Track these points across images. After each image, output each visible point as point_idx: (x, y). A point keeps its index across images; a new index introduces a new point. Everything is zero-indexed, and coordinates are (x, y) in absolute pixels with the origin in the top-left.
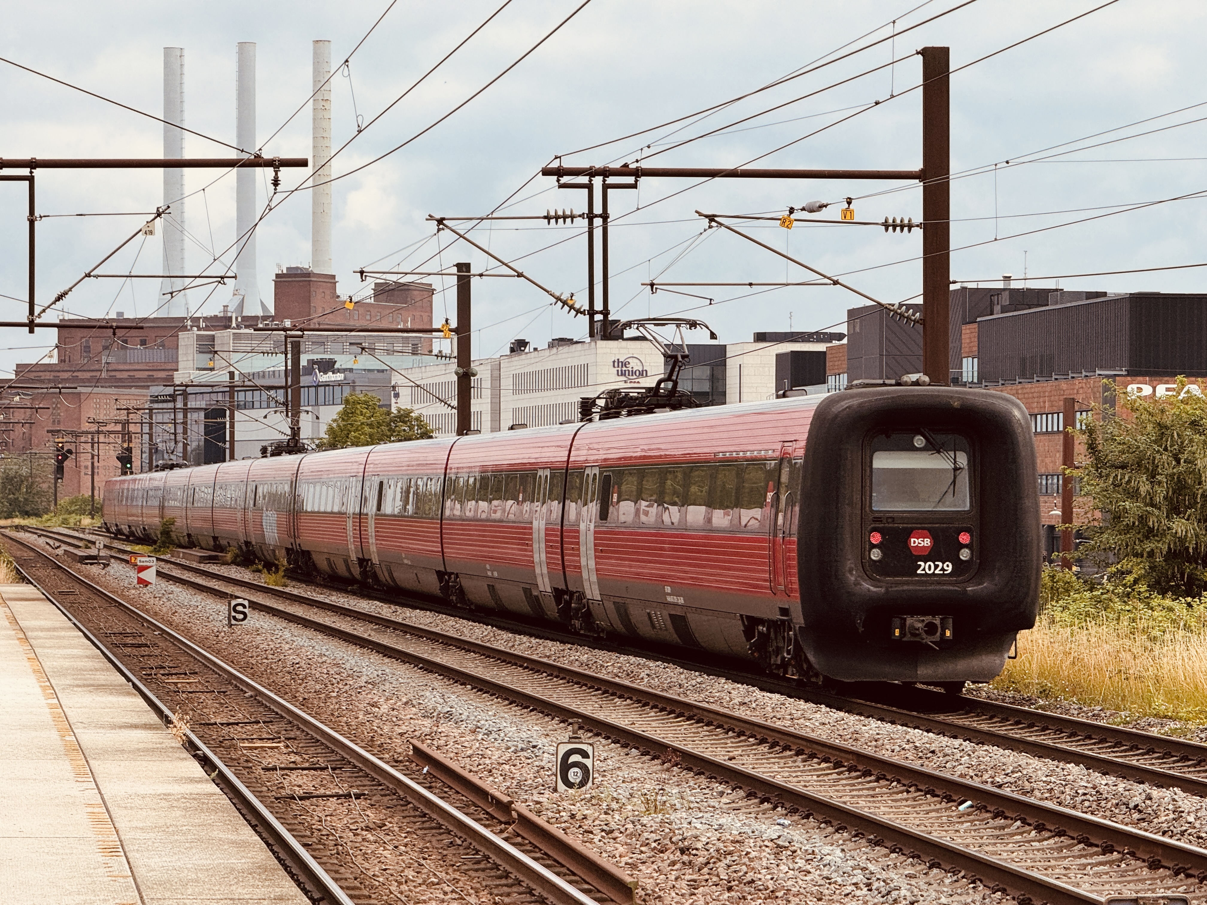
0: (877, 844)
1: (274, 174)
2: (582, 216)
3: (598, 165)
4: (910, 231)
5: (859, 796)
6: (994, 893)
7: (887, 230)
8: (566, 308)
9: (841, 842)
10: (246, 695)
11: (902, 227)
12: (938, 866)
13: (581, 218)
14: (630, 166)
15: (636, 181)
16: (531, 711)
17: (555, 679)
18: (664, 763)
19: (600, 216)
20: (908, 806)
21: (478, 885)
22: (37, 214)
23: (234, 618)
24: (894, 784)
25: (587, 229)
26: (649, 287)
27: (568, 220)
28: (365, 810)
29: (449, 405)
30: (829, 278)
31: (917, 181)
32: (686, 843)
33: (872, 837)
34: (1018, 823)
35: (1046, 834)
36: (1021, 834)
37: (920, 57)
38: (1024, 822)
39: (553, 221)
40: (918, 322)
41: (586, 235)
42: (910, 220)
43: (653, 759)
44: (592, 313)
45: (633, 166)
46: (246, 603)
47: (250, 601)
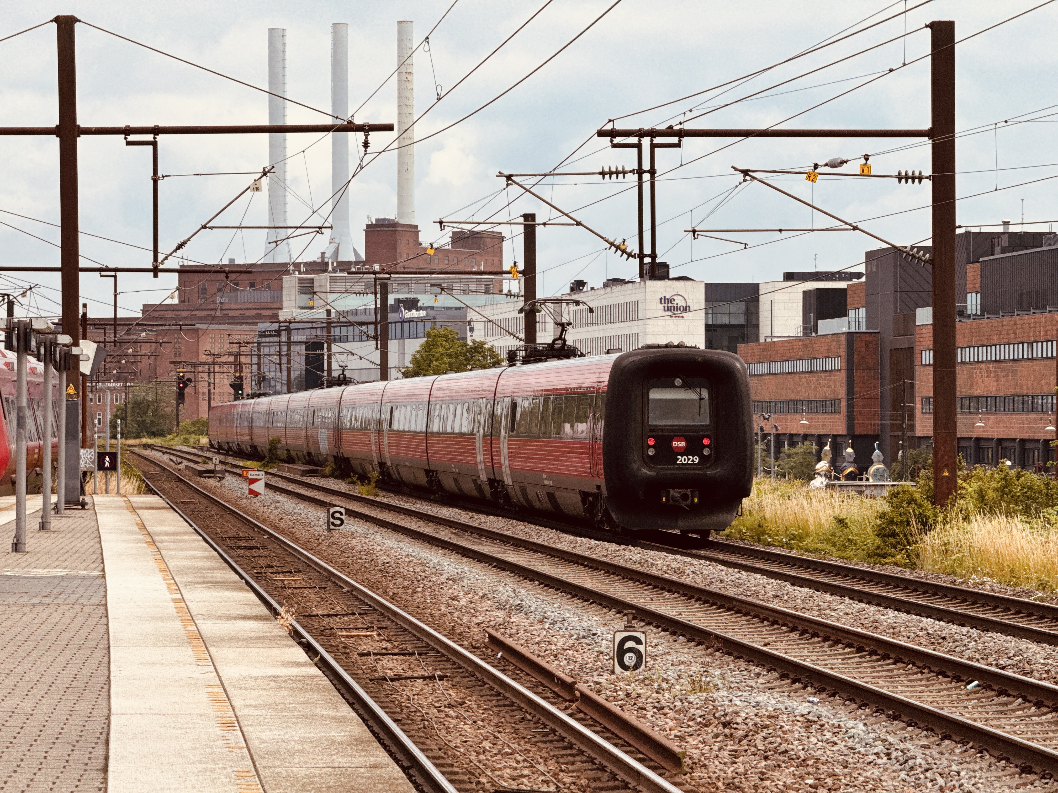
0: (895, 718)
1: (364, 138)
2: (632, 172)
3: (646, 127)
4: (920, 182)
5: (879, 677)
6: (999, 762)
7: (900, 182)
8: (619, 252)
9: (863, 717)
10: (344, 590)
11: (913, 179)
12: (949, 738)
13: (631, 174)
14: (675, 128)
15: (680, 141)
16: (591, 603)
17: (612, 576)
18: (707, 648)
19: (648, 172)
20: (922, 686)
21: (546, 755)
22: (160, 174)
23: (333, 524)
24: (910, 666)
25: (637, 184)
26: (691, 234)
27: (621, 176)
28: (447, 690)
29: (517, 338)
30: (850, 225)
31: (926, 139)
32: (728, 718)
33: (891, 712)
34: (1020, 700)
35: (1044, 710)
36: (1022, 709)
37: (929, 31)
38: (1025, 699)
39: (607, 176)
40: (928, 262)
41: (636, 189)
42: (920, 173)
43: (698, 645)
44: (641, 256)
45: (677, 128)
46: (343, 511)
47: (346, 509)
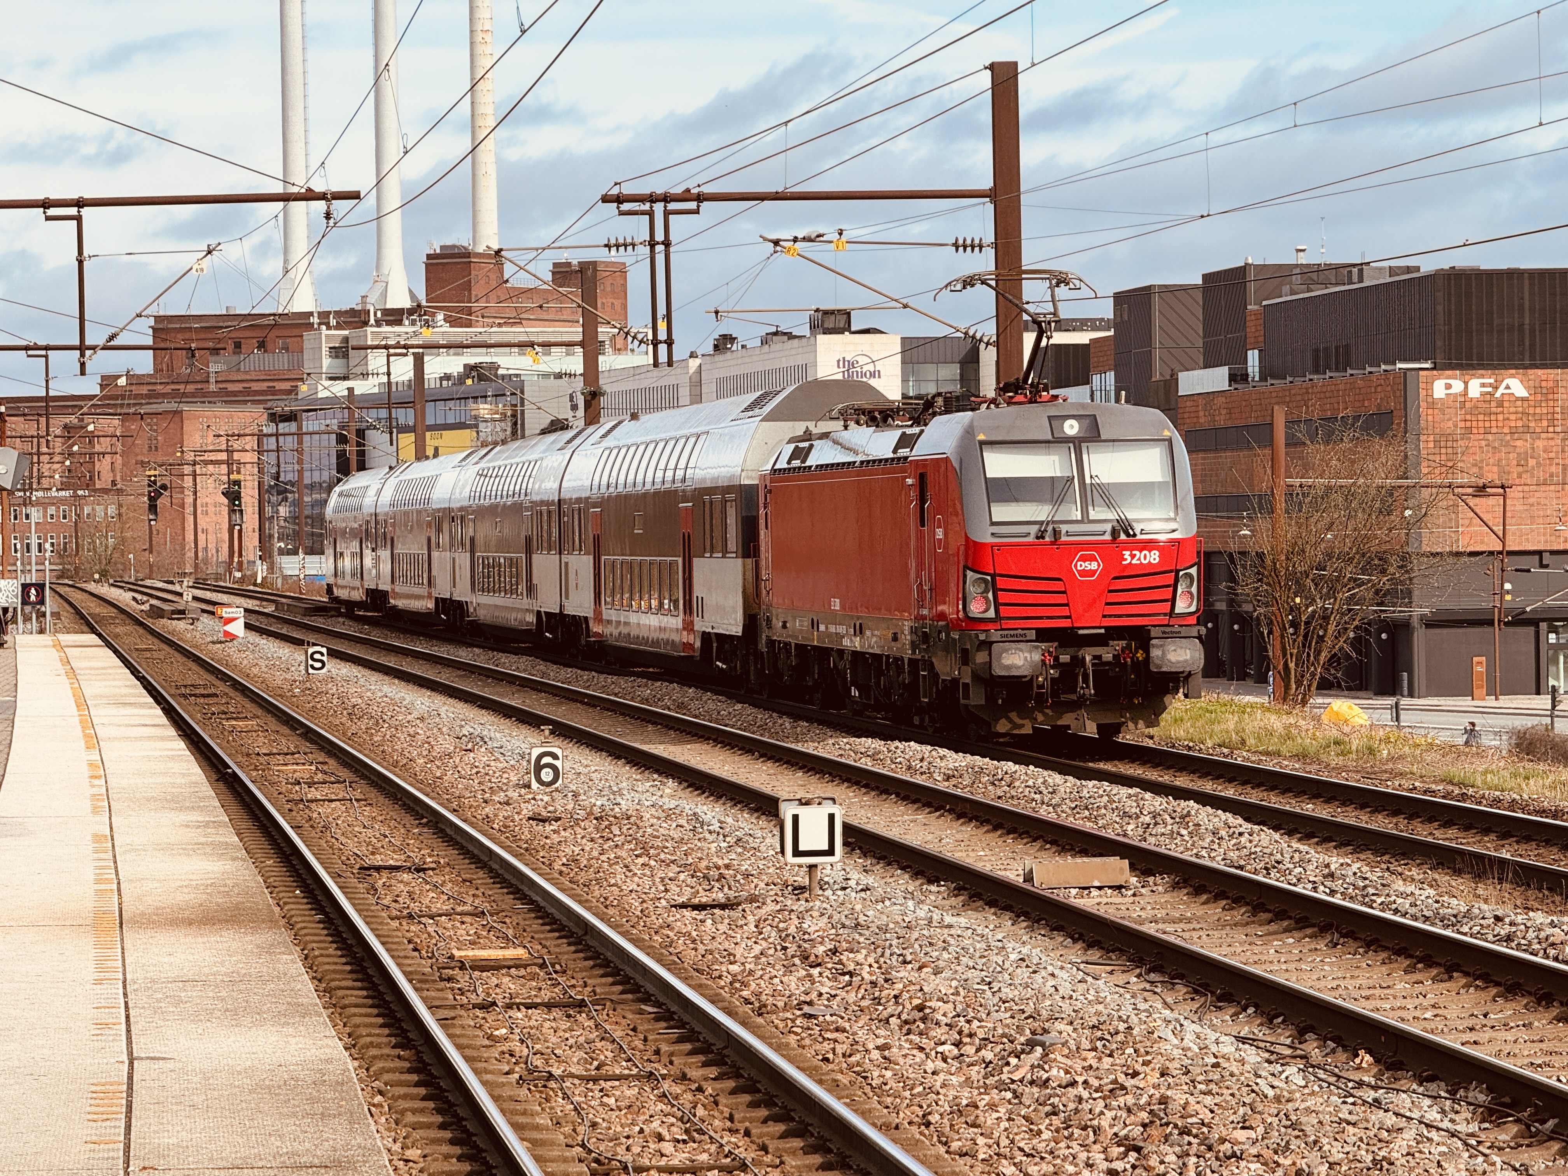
1: (326, 208)
2: (643, 243)
3: (660, 191)
4: (981, 251)
7: (957, 250)
11: (973, 247)
13: (642, 246)
14: (692, 191)
15: (698, 206)
19: (662, 243)
22: (85, 254)
23: (312, 667)
25: (649, 257)
27: (630, 248)
30: (898, 302)
31: (988, 199)
37: (988, 73)
39: (614, 249)
40: (990, 345)
41: (648, 264)
42: (981, 240)
44: (655, 343)
45: (694, 191)
46: (324, 650)
47: (328, 649)
